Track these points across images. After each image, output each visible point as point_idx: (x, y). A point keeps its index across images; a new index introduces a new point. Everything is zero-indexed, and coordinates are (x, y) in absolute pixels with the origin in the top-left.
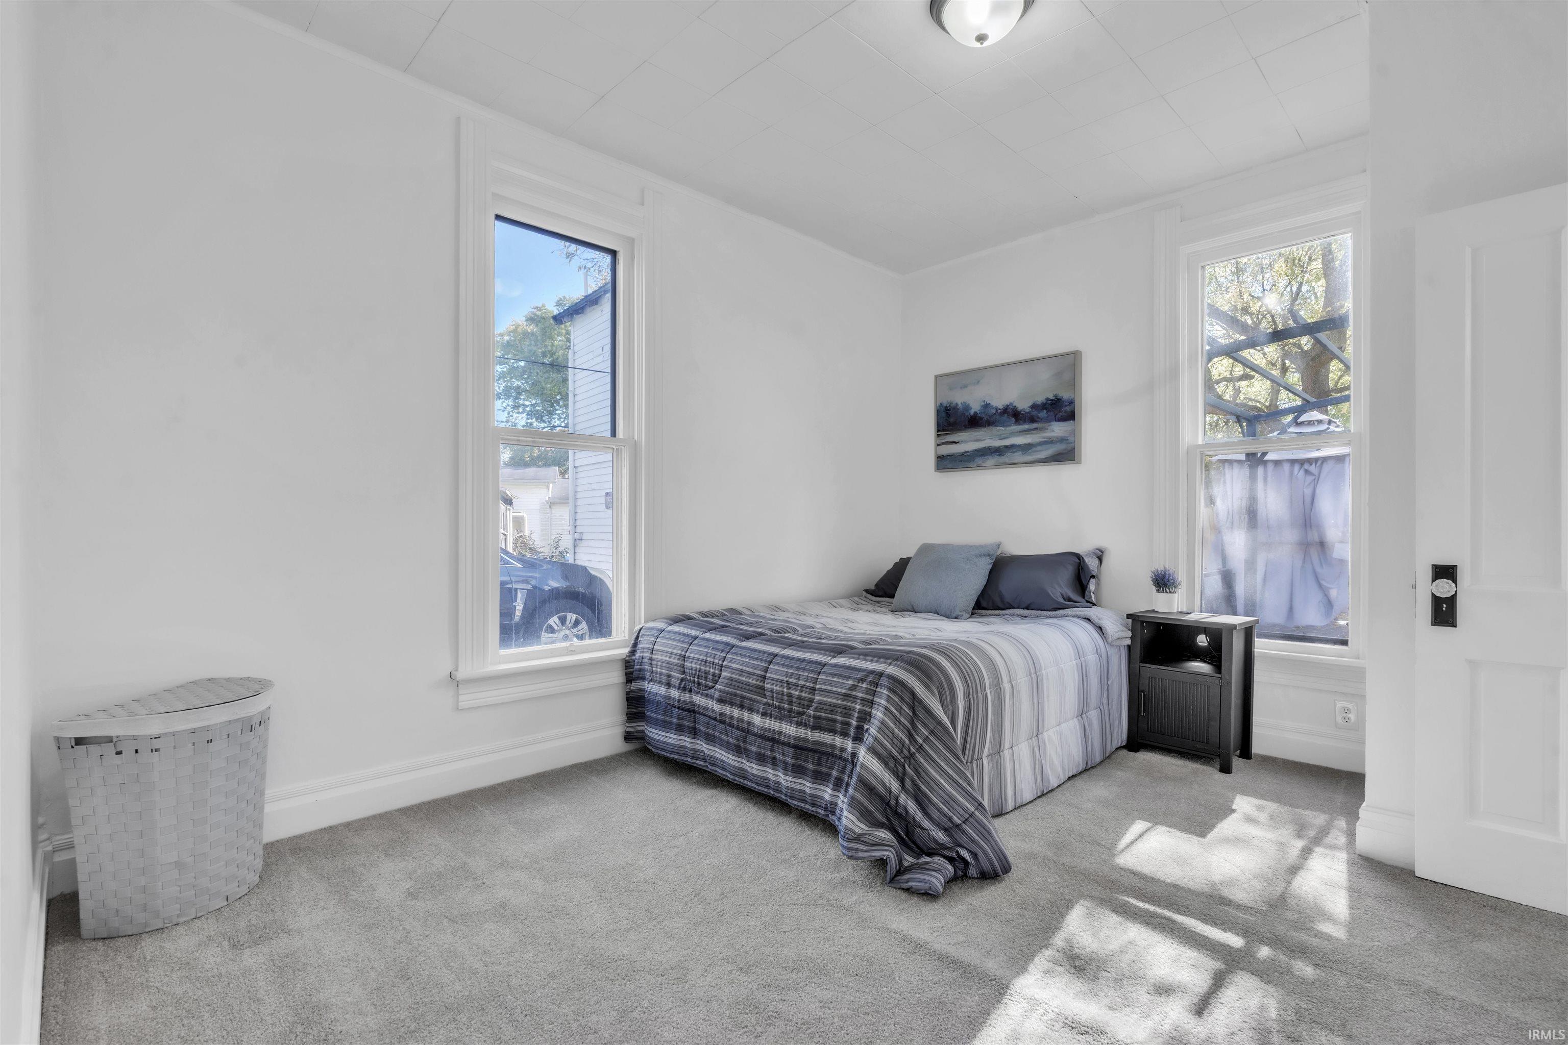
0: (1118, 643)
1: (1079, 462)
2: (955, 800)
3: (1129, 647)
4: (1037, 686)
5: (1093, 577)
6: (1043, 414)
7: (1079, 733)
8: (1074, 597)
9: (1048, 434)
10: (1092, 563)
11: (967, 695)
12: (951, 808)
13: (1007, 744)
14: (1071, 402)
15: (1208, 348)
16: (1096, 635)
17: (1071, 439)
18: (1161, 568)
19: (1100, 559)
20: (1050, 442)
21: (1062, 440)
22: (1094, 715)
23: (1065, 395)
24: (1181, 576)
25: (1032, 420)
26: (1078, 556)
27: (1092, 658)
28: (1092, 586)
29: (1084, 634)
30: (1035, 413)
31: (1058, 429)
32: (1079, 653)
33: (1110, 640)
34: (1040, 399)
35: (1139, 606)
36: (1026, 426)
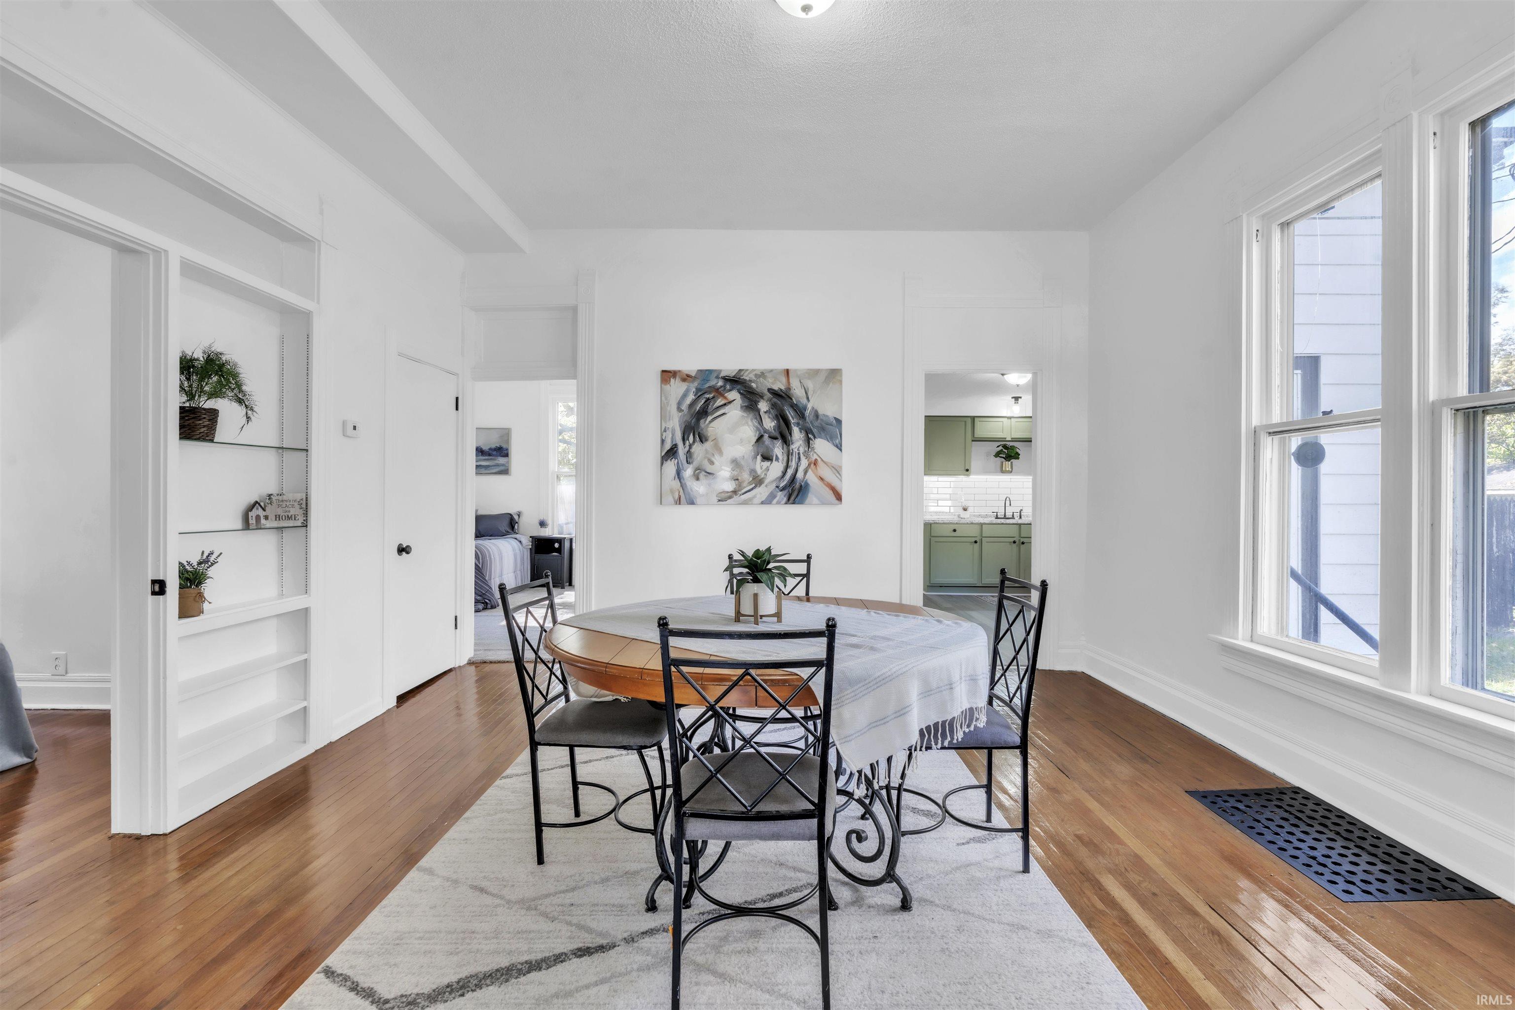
0: (527, 547)
1: (510, 475)
2: (483, 587)
3: (531, 549)
4: (501, 558)
5: (517, 523)
6: (495, 453)
7: (514, 578)
8: (511, 531)
9: (496, 462)
10: (516, 517)
11: (482, 559)
12: (482, 589)
13: (493, 577)
14: (507, 450)
15: (560, 428)
16: (519, 544)
17: (506, 465)
18: (542, 519)
19: (519, 516)
20: (497, 465)
21: (503, 465)
22: (519, 572)
23: (504, 446)
24: (549, 522)
25: (490, 455)
26: (511, 515)
27: (518, 551)
28: (516, 527)
29: (515, 543)
30: (491, 452)
31: (502, 460)
32: (514, 550)
33: (524, 545)
34: (493, 446)
35: (535, 534)
36: (487, 458)
